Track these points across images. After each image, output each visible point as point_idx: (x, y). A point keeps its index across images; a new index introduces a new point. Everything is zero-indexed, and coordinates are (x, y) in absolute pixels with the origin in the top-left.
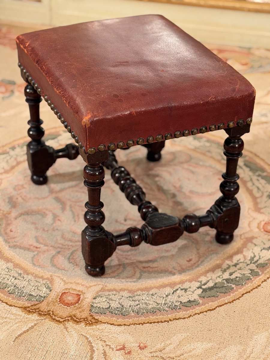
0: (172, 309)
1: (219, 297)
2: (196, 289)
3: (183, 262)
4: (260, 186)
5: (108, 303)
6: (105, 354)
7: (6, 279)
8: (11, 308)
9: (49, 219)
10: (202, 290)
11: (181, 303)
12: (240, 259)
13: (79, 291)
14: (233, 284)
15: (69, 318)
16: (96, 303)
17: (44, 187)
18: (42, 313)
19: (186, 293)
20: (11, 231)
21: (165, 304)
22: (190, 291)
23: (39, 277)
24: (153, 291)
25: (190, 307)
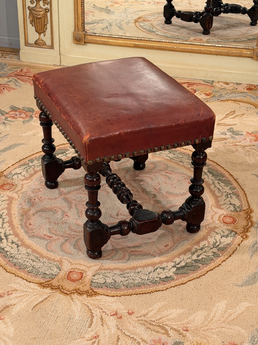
0: (153, 284)
1: (189, 274)
2: (171, 268)
3: (162, 247)
4: (221, 188)
5: (105, 279)
6: (102, 318)
7: (26, 261)
8: (30, 283)
9: (59, 215)
10: (176, 269)
11: (160, 279)
12: (205, 244)
13: (82, 270)
14: (200, 264)
15: (75, 291)
16: (95, 279)
17: (55, 191)
18: (54, 288)
19: (164, 271)
20: (30, 224)
21: (148, 279)
22: (167, 269)
23: (52, 260)
24: (139, 270)
25: (167, 282)
